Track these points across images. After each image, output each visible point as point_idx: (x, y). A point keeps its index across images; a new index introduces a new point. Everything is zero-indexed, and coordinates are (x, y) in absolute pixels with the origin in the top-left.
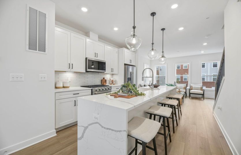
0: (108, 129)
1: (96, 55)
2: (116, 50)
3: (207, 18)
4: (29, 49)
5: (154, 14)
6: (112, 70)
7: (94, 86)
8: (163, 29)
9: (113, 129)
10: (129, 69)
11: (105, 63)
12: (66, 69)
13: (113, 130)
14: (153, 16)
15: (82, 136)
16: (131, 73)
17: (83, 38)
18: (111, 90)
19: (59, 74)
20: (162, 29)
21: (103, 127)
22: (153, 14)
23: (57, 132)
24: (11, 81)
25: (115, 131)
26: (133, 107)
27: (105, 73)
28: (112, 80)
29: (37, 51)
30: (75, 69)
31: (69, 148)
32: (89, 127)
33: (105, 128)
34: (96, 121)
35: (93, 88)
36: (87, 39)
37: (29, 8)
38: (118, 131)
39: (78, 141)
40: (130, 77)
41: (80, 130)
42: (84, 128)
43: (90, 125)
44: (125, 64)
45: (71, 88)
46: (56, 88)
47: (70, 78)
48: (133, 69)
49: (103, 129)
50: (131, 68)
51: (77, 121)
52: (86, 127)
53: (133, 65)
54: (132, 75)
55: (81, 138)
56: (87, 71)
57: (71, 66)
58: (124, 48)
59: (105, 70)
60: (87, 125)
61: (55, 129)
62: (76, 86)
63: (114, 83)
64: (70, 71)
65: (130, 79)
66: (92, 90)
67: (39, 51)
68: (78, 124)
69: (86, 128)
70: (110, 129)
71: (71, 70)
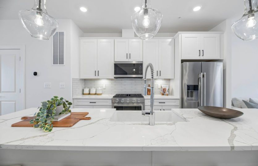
1: (128, 56)
4: (54, 64)
6: (159, 73)
11: (141, 65)
19: (95, 81)
24: (45, 88)
28: (164, 88)
36: (115, 39)
44: (183, 61)
45: (103, 96)
46: (83, 94)
47: (105, 85)
57: (97, 73)
58: (179, 32)
59: (142, 74)
63: (167, 93)
67: (59, 64)
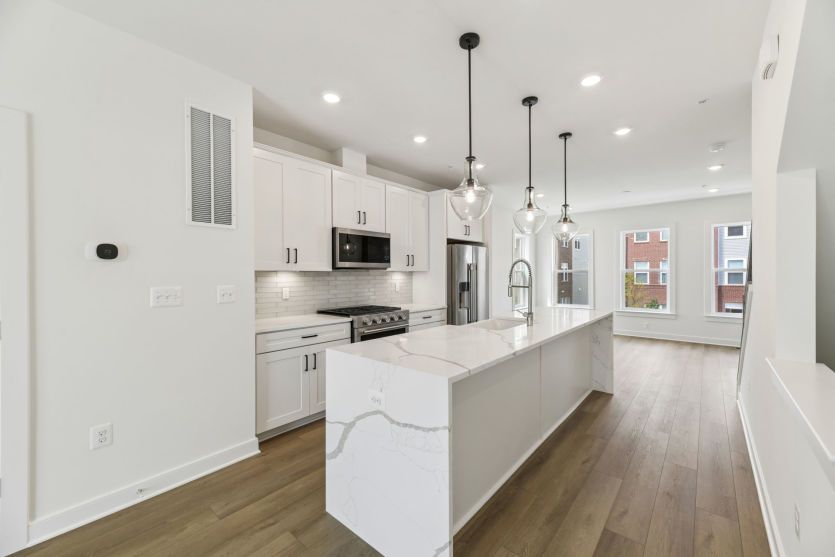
0: (405, 425)
1: (362, 216)
2: (422, 195)
3: (700, 102)
4: (194, 219)
5: (532, 102)
6: (410, 260)
7: (356, 311)
8: (565, 136)
9: (420, 425)
10: (463, 254)
11: (387, 241)
12: (280, 264)
13: (417, 428)
14: (530, 106)
15: (340, 449)
16: (469, 267)
17: (325, 169)
18: (406, 321)
20: (561, 136)
21: (392, 421)
22: (529, 101)
23: (261, 444)
24: (153, 308)
25: (424, 429)
26: (464, 374)
27: (388, 270)
29: (213, 224)
30: (303, 266)
31: (299, 485)
32: (358, 423)
33: (398, 424)
34: (376, 407)
35: (355, 318)
36: (334, 171)
37: (190, 110)
38: (430, 429)
39: (327, 461)
40: (466, 281)
41: (332, 434)
42: (343, 427)
43: (359, 418)
44: (451, 242)
47: (288, 289)
48: (476, 254)
49: (394, 426)
50: (469, 249)
51: (324, 412)
52: (350, 424)
53: (476, 240)
54: (474, 274)
55: (335, 454)
56: (334, 267)
57: (291, 255)
58: (446, 190)
59: (389, 261)
60: (352, 420)
61: (257, 436)
62: (305, 313)
64: (290, 269)
65: (465, 287)
66: (352, 322)
67: (215, 222)
68: (327, 419)
69: (349, 426)
70: (411, 426)
71: (292, 266)
